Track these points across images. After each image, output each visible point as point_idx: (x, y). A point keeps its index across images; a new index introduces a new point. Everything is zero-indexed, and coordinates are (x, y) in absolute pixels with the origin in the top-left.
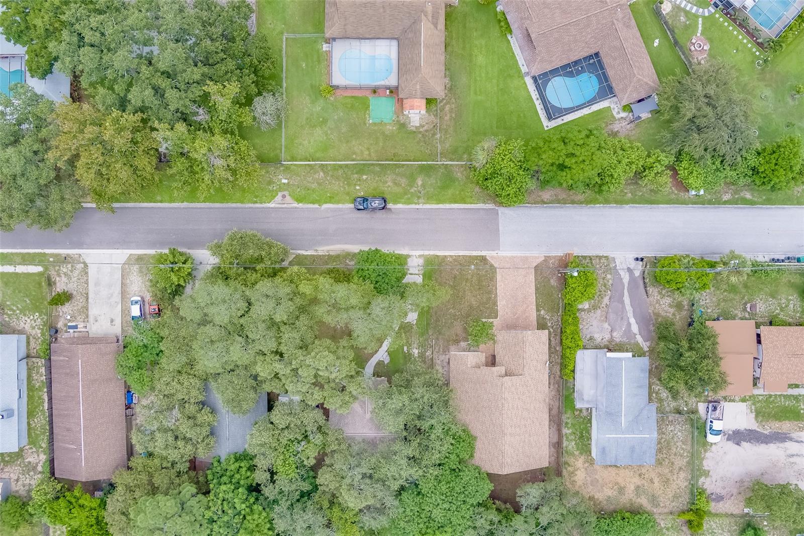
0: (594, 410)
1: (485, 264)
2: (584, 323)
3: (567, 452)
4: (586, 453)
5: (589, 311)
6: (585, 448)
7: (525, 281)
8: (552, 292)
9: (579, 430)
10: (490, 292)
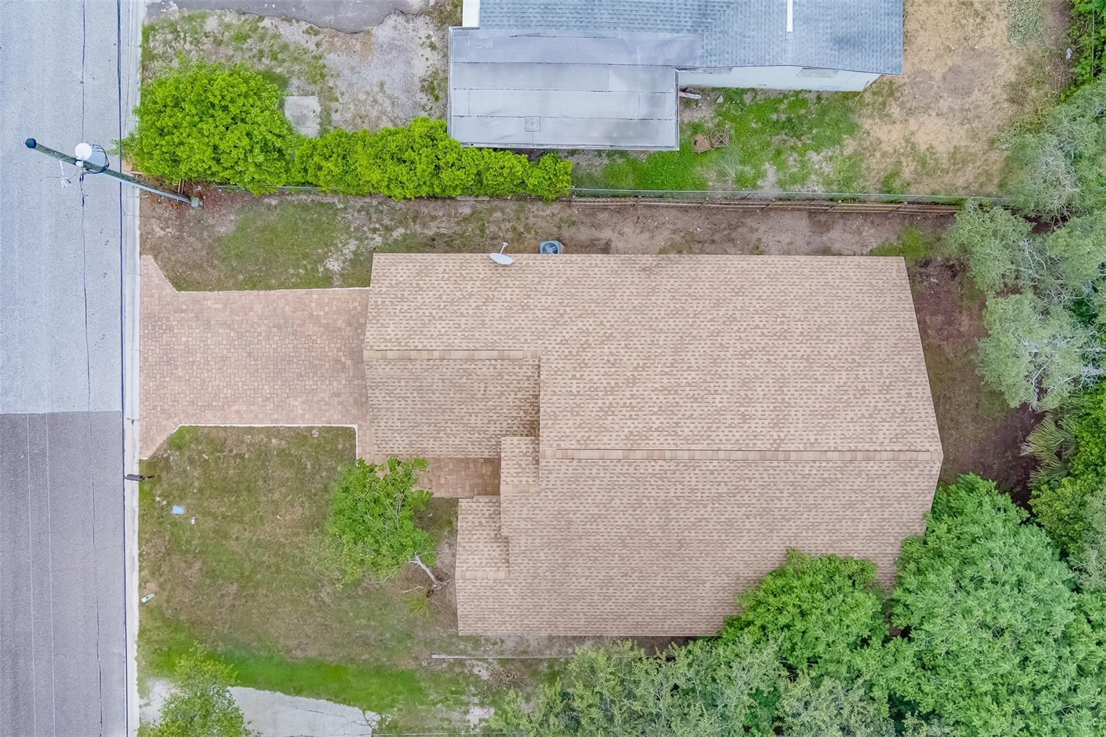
0: (687, 79)
1: (168, 468)
2: (374, 113)
3: (847, 182)
4: (850, 110)
5: (328, 96)
6: (833, 115)
7: (224, 324)
8: (263, 230)
9: (766, 137)
10: (263, 454)
